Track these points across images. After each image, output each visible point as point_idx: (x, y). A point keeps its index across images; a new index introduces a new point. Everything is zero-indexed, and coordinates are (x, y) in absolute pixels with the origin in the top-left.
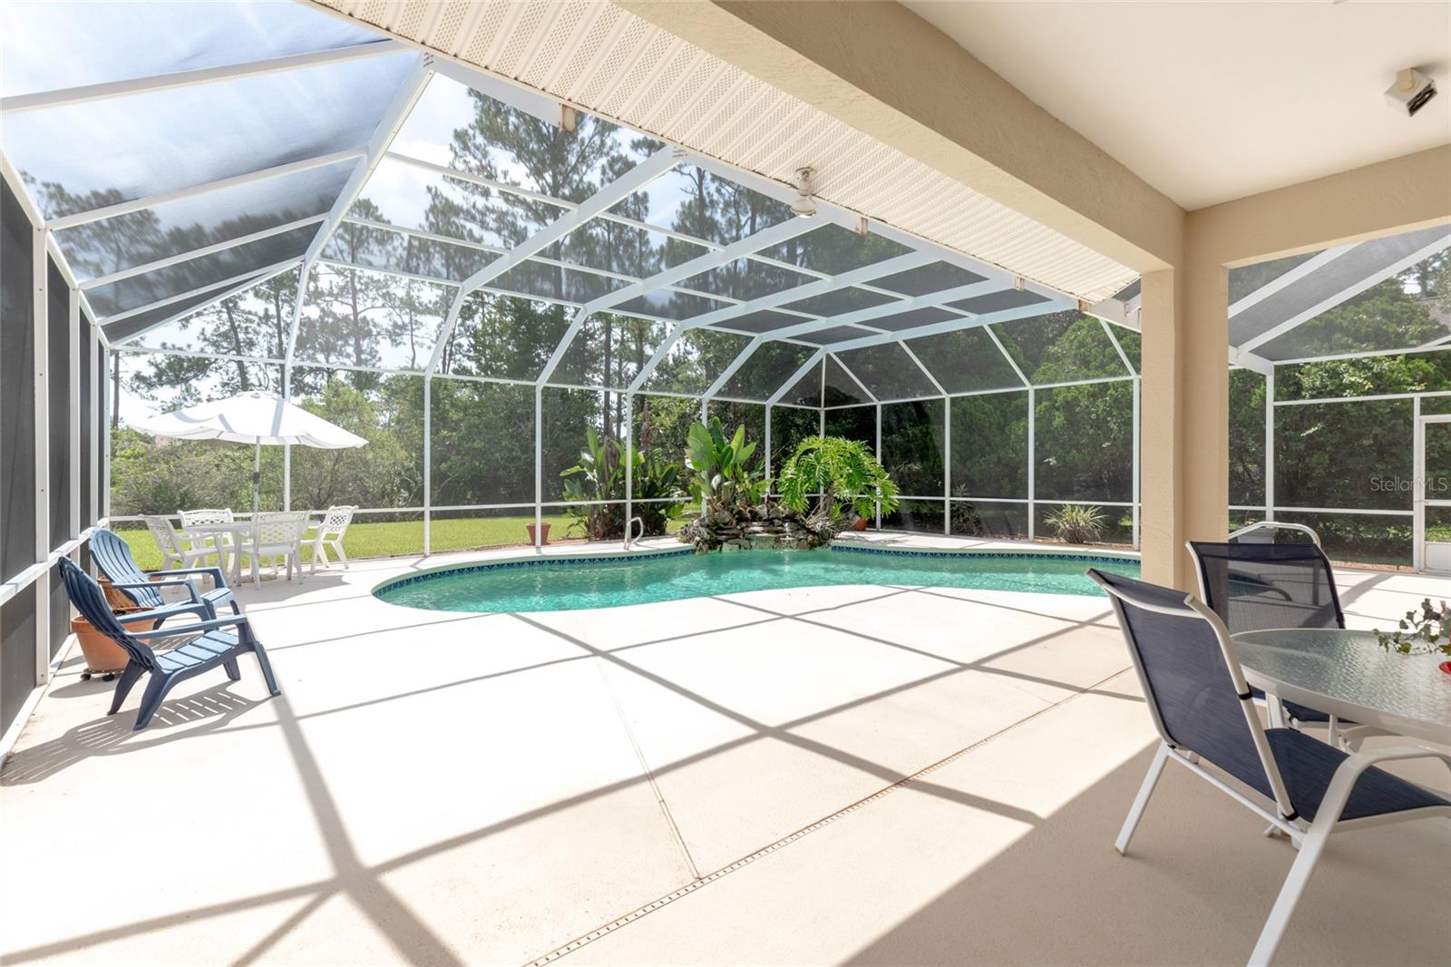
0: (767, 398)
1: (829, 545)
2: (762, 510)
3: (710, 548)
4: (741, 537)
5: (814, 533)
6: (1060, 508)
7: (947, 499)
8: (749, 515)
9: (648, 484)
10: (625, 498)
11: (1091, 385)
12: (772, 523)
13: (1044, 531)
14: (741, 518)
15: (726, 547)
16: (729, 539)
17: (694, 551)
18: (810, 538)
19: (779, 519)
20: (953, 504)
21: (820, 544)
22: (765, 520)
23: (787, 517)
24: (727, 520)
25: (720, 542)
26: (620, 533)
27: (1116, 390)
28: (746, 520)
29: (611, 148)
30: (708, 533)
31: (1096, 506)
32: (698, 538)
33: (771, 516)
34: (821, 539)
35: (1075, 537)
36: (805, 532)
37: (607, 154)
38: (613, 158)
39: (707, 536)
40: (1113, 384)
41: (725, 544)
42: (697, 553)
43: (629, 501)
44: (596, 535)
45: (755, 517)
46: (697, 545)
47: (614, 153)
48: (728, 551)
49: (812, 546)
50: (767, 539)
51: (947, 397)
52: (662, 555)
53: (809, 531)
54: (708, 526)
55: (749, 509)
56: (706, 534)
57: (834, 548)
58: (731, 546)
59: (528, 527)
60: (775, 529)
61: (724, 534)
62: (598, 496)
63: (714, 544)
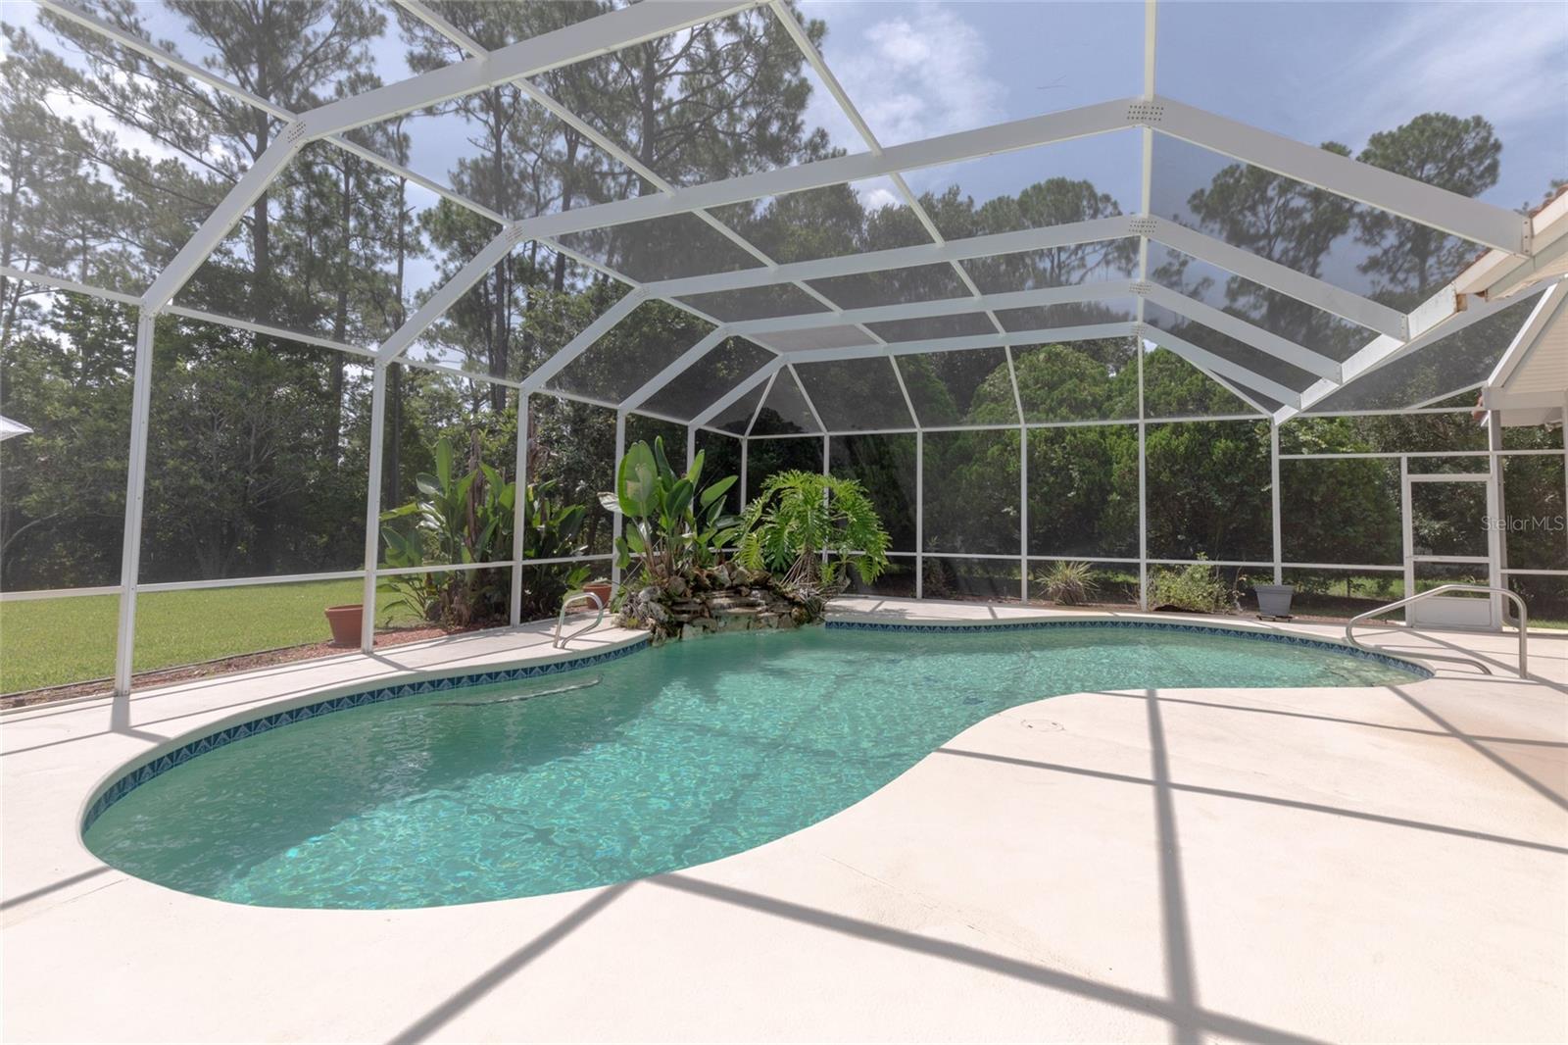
1: (822, 620)
2: (721, 572)
3: (669, 635)
4: (707, 614)
5: (799, 604)
6: (1053, 564)
7: (919, 554)
8: (708, 582)
9: (543, 535)
10: (511, 559)
11: (1048, 429)
12: (739, 592)
13: (1037, 593)
14: (698, 587)
15: (688, 632)
16: (694, 618)
17: (650, 641)
18: (795, 611)
19: (746, 586)
20: (925, 561)
21: (810, 620)
22: (728, 588)
23: (756, 583)
24: (681, 589)
25: (680, 625)
26: (497, 616)
27: (1075, 435)
28: (705, 589)
29: (358, 61)
30: (665, 612)
31: (1088, 563)
32: (651, 621)
33: (735, 582)
34: (811, 612)
35: (1070, 598)
36: (786, 603)
37: (350, 67)
38: (358, 75)
39: (663, 616)
40: (1070, 429)
41: (686, 627)
42: (654, 644)
43: (518, 564)
44: (459, 620)
45: (716, 584)
46: (654, 632)
47: (363, 70)
48: (692, 637)
49: (799, 622)
50: (737, 617)
51: (919, 430)
52: (616, 653)
53: (793, 602)
54: (660, 601)
55: (706, 572)
56: (662, 613)
57: (829, 625)
58: (694, 629)
59: (329, 615)
60: (744, 600)
61: (684, 612)
62: (466, 554)
63: (673, 628)
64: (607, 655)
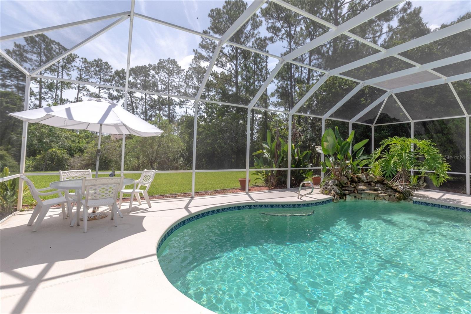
0: (350, 119)
1: (411, 200)
2: (363, 176)
3: (340, 198)
4: (356, 192)
5: (399, 192)
7: (468, 174)
8: (357, 180)
9: (297, 160)
10: (287, 168)
12: (370, 185)
14: (352, 181)
15: (348, 198)
16: (350, 193)
17: (333, 200)
18: (397, 195)
19: (374, 182)
21: (405, 199)
22: (366, 183)
23: (378, 181)
24: (346, 182)
25: (345, 195)
26: (284, 185)
28: (356, 182)
29: (256, 35)
30: (339, 190)
32: (333, 192)
33: (368, 180)
34: (405, 196)
36: (392, 191)
37: (255, 37)
38: (257, 38)
39: (338, 191)
41: (347, 196)
42: (335, 201)
43: (289, 169)
45: (360, 181)
46: (334, 196)
48: (350, 200)
49: (399, 199)
50: (369, 194)
51: (467, 116)
52: (320, 203)
53: (396, 191)
54: (337, 185)
55: (356, 176)
56: (338, 190)
57: (415, 202)
58: (351, 197)
59: (239, 181)
60: (372, 188)
61: (347, 190)
62: (274, 166)
63: (342, 196)
64: (316, 203)
